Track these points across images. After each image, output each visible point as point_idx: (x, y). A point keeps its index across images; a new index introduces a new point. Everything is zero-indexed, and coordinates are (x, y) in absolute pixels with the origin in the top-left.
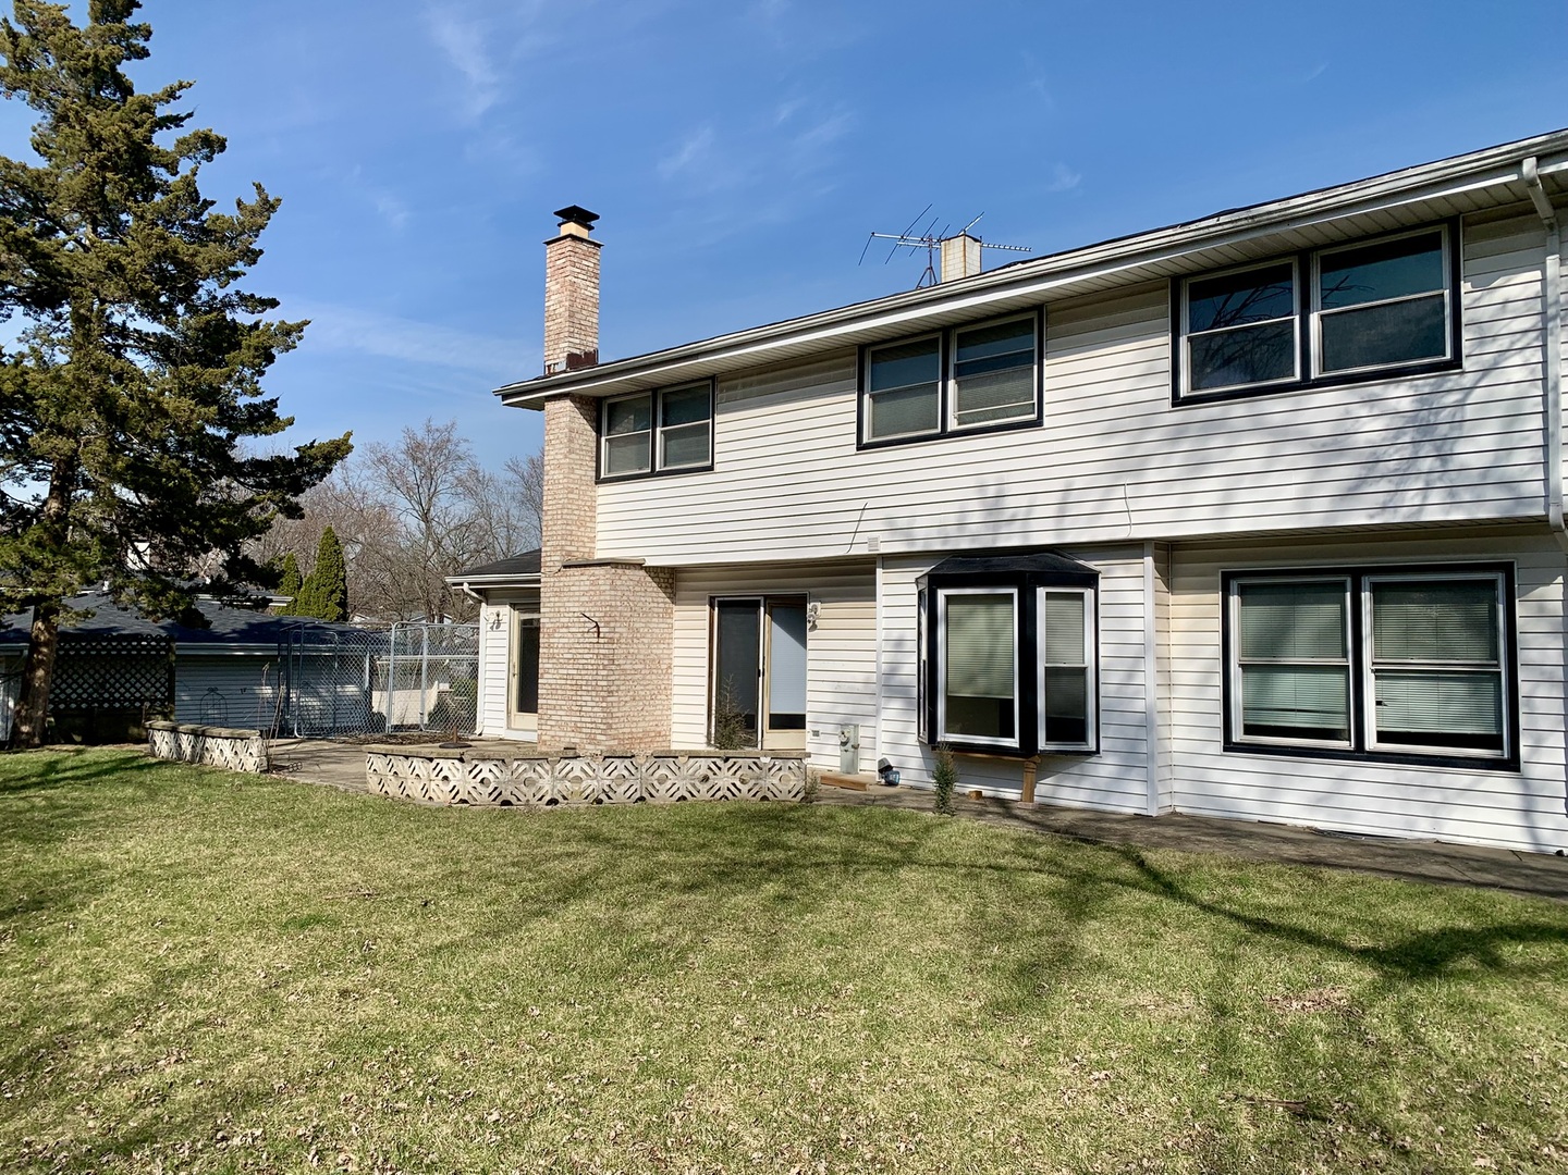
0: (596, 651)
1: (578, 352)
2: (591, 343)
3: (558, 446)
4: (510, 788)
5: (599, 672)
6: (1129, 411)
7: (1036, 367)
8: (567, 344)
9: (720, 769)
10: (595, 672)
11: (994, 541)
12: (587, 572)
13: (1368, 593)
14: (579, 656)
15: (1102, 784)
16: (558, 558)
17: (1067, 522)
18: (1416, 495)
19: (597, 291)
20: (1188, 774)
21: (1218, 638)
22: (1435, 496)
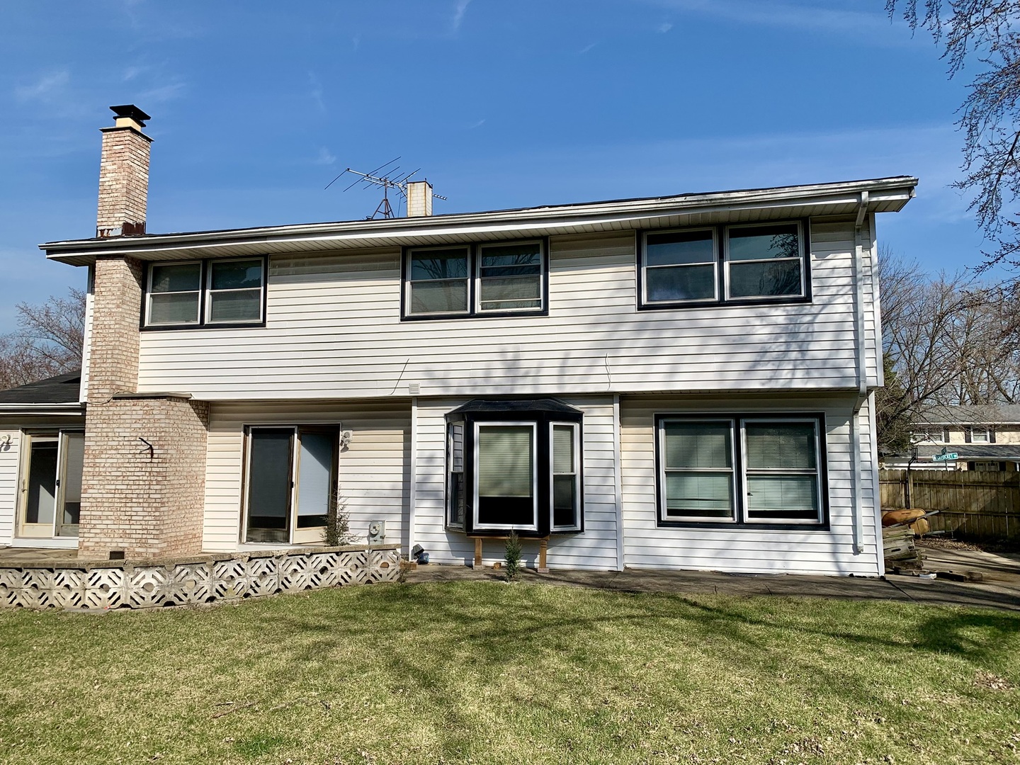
0: (149, 470)
1: (131, 222)
2: (141, 217)
3: (110, 297)
4: (174, 591)
5: (152, 487)
6: (608, 310)
7: (542, 277)
8: (123, 215)
9: (335, 561)
10: (147, 487)
11: (512, 390)
12: (140, 404)
13: (744, 429)
14: (128, 474)
15: (585, 552)
16: (107, 391)
17: (566, 379)
18: (788, 373)
19: (147, 176)
20: (634, 542)
21: (652, 456)
22: (799, 374)
